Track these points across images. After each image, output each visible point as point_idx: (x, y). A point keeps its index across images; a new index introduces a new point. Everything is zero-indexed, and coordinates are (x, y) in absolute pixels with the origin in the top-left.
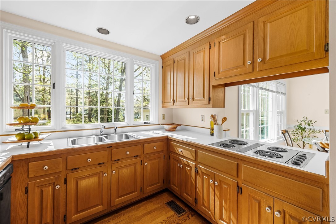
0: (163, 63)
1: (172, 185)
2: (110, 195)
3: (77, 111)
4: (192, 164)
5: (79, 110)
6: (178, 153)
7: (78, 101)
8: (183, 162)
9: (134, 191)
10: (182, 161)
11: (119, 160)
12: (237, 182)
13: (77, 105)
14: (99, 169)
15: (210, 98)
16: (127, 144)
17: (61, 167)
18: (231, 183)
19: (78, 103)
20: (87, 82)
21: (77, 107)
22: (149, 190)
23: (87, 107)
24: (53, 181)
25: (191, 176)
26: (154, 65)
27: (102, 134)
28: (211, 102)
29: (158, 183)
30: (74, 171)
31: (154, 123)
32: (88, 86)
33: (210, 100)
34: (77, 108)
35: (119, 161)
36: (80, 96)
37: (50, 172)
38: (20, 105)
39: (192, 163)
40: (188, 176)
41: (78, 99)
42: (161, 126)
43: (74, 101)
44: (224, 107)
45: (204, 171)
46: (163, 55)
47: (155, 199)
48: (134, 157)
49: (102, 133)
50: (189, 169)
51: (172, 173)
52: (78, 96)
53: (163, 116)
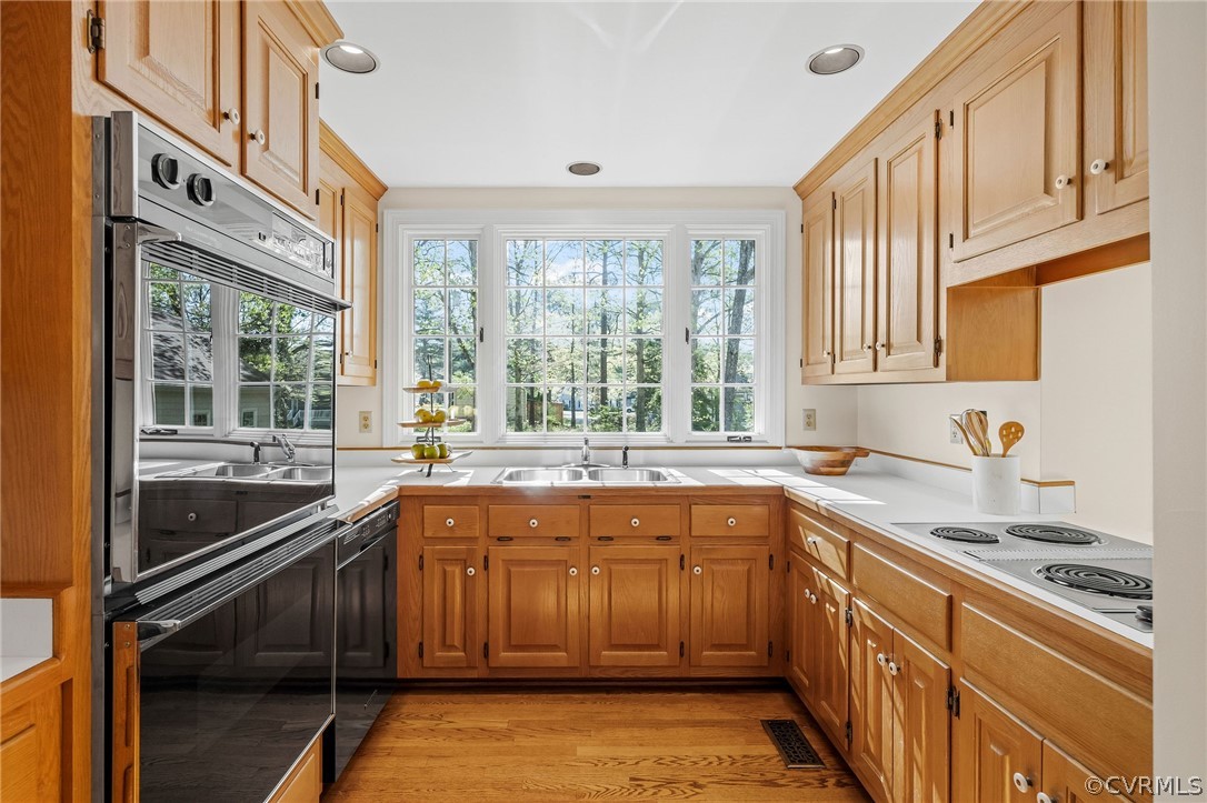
0: (804, 212)
1: (796, 668)
2: (586, 632)
3: (604, 400)
4: (841, 593)
5: (612, 395)
6: (808, 550)
7: (609, 366)
8: (819, 585)
9: (658, 645)
10: (817, 579)
11: (610, 539)
12: (950, 671)
13: (604, 379)
14: (559, 552)
15: (938, 341)
16: (632, 494)
17: (478, 527)
18: (931, 672)
19: (609, 373)
20: (632, 296)
21: (604, 385)
22: (712, 661)
23: (633, 385)
24: (464, 556)
25: (838, 639)
26: (767, 227)
27: (585, 463)
28: (943, 357)
29: (746, 647)
30: (503, 543)
31: (766, 442)
32: (634, 308)
33: (938, 350)
34: (604, 391)
35: (610, 542)
36: (615, 348)
37: (459, 533)
38: (419, 383)
39: (841, 590)
40: (832, 640)
41: (608, 359)
42: (786, 451)
43: (596, 365)
44: (1036, 376)
45: (868, 623)
46: (802, 182)
47: (732, 698)
48: (658, 538)
49: (586, 459)
50: (833, 610)
51: (795, 623)
52: (609, 348)
53: (809, 417)
